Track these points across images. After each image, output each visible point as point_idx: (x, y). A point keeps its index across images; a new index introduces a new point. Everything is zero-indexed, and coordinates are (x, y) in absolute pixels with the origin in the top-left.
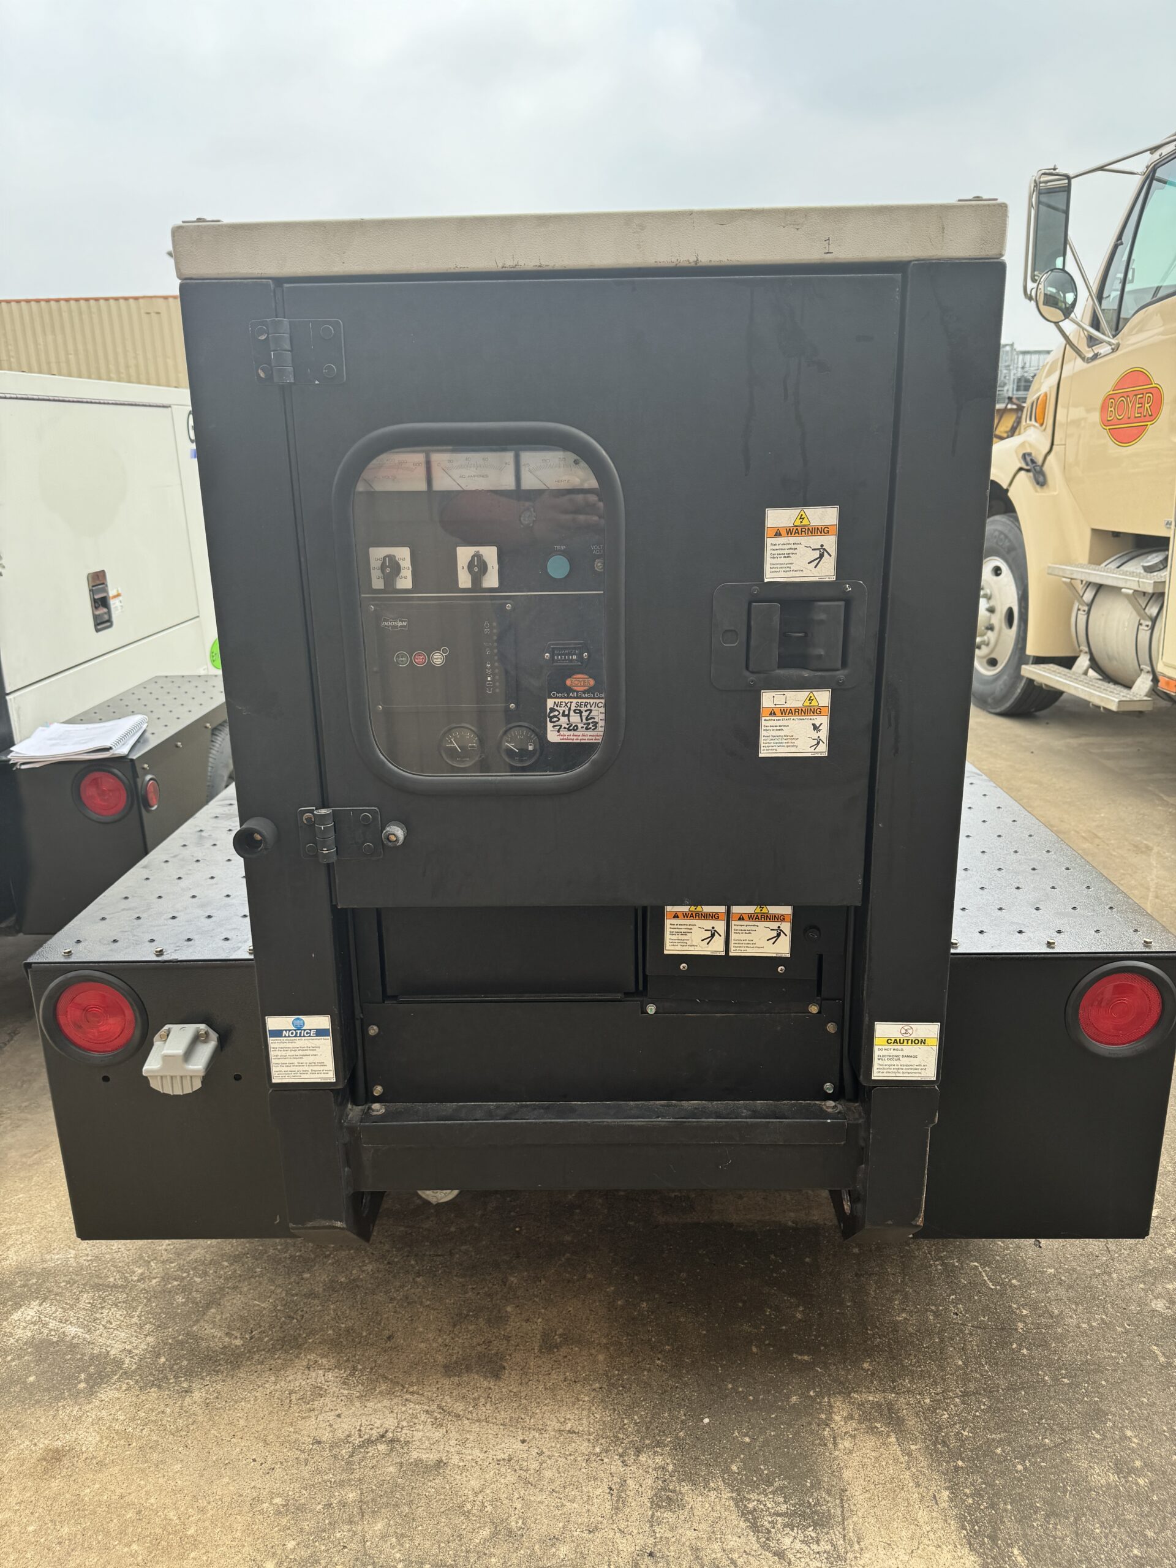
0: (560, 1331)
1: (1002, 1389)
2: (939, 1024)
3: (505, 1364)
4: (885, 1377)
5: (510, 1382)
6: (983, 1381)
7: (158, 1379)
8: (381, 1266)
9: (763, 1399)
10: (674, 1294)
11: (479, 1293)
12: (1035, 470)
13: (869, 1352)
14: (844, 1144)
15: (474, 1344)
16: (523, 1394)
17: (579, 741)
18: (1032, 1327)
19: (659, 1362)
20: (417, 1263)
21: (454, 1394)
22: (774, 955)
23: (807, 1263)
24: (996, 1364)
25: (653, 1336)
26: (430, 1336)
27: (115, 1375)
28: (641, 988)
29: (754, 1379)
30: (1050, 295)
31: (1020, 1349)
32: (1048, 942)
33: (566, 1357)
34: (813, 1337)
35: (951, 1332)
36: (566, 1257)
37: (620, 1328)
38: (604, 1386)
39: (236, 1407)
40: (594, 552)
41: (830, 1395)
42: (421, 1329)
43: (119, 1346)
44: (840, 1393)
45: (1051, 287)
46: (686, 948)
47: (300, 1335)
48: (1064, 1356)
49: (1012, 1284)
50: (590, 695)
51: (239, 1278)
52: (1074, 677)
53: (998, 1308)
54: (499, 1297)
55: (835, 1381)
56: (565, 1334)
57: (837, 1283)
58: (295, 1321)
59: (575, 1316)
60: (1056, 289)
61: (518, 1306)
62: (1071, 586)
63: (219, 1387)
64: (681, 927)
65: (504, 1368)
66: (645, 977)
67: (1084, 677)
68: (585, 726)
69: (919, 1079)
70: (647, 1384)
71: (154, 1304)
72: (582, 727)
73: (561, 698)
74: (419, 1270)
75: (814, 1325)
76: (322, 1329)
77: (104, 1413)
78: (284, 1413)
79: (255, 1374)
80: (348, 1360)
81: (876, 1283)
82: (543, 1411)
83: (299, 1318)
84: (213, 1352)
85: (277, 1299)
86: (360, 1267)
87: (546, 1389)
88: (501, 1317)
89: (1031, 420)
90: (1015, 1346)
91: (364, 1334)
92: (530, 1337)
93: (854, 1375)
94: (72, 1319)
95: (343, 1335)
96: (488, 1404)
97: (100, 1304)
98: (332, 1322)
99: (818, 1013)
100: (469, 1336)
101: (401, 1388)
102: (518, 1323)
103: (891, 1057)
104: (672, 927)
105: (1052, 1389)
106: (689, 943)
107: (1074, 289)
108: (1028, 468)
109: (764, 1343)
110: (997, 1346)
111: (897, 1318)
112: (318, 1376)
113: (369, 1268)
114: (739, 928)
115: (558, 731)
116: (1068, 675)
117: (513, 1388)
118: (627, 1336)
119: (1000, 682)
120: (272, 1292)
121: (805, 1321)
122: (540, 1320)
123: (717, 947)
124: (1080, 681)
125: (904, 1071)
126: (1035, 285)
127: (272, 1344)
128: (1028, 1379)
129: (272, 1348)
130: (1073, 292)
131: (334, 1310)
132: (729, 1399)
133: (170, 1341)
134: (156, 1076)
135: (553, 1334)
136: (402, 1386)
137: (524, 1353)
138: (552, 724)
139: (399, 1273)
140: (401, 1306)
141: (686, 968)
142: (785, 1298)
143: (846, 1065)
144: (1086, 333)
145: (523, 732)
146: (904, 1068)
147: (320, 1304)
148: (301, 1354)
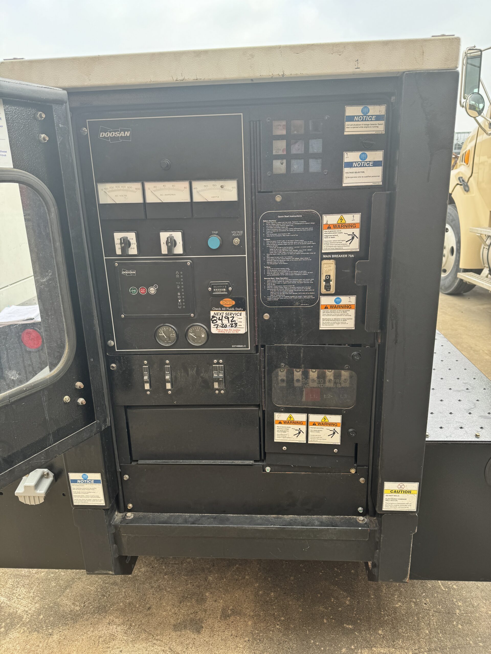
0: (231, 607)
1: (448, 648)
2: (418, 483)
3: (203, 625)
4: (389, 639)
5: (205, 635)
6: (439, 643)
7: (38, 627)
8: (149, 569)
9: (328, 650)
10: (287, 589)
11: (193, 585)
12: (464, 184)
13: (382, 624)
14: (368, 540)
15: (189, 614)
16: (211, 643)
17: (227, 333)
18: (464, 612)
19: (278, 626)
20: (166, 568)
21: (177, 641)
22: (332, 443)
23: (353, 573)
24: (445, 633)
25: (275, 611)
26: (168, 608)
27: (18, 624)
28: (263, 458)
29: (324, 638)
30: (472, 105)
31: (458, 625)
32: (476, 435)
33: (233, 622)
34: (354, 615)
35: (423, 614)
36: (236, 566)
37: (260, 607)
38: (250, 639)
39: (73, 644)
40: (233, 234)
41: (362, 648)
42: (164, 604)
43: (22, 608)
44: (367, 647)
45: (472, 101)
46: (286, 439)
47: (107, 605)
48: (480, 630)
49: (453, 588)
50: (233, 309)
51: (82, 573)
52: (482, 278)
53: (446, 601)
54: (203, 587)
55: (365, 641)
56: (233, 609)
57: (367, 585)
58: (106, 597)
59: (239, 599)
60: (475, 102)
61: (211, 593)
62: (481, 237)
63: (66, 633)
64: (283, 428)
65: (203, 627)
66: (265, 453)
67: (486, 278)
68: (231, 325)
69: (407, 510)
70: (272, 639)
71: (41, 586)
72: (229, 326)
73: (218, 310)
74: (166, 572)
75: (355, 608)
76: (118, 603)
77: (11, 645)
78: (95, 649)
79: (84, 626)
80: (128, 620)
81: (386, 585)
82: (220, 652)
83: (108, 596)
84: (66, 613)
85: (98, 585)
86: (139, 569)
87: (222, 640)
88: (203, 599)
89: (462, 162)
90: (455, 623)
91: (137, 606)
92: (216, 610)
93: (374, 637)
94: (2, 593)
95: (127, 606)
96: (193, 648)
97: (17, 585)
98: (123, 599)
99: (355, 473)
100: (187, 609)
101: (152, 637)
102: (211, 603)
103: (392, 500)
104: (278, 428)
105: (474, 649)
106: (287, 436)
107: (483, 102)
108: (461, 184)
109: (330, 618)
110: (446, 623)
111: (396, 605)
112: (113, 629)
113: (143, 570)
114: (313, 429)
115: (217, 328)
116: (479, 278)
117: (206, 639)
118: (263, 612)
119: (448, 280)
120: (97, 581)
121: (350, 606)
122: (222, 601)
123: (302, 439)
124: (485, 280)
125: (399, 506)
126: (465, 100)
127: (94, 610)
128: (462, 642)
129: (93, 612)
130: (483, 103)
131: (125, 592)
132: (311, 649)
133: (46, 606)
134: (22, 496)
135: (228, 609)
136: (153, 635)
137: (213, 619)
138: (214, 324)
139: (156, 573)
140: (156, 591)
141: (286, 449)
142: (341, 592)
143: (369, 499)
144: (488, 122)
145: (198, 328)
146: (400, 505)
147: (118, 588)
148: (106, 616)
